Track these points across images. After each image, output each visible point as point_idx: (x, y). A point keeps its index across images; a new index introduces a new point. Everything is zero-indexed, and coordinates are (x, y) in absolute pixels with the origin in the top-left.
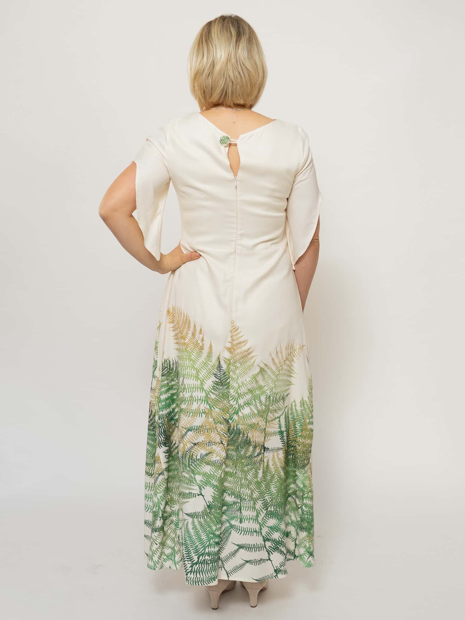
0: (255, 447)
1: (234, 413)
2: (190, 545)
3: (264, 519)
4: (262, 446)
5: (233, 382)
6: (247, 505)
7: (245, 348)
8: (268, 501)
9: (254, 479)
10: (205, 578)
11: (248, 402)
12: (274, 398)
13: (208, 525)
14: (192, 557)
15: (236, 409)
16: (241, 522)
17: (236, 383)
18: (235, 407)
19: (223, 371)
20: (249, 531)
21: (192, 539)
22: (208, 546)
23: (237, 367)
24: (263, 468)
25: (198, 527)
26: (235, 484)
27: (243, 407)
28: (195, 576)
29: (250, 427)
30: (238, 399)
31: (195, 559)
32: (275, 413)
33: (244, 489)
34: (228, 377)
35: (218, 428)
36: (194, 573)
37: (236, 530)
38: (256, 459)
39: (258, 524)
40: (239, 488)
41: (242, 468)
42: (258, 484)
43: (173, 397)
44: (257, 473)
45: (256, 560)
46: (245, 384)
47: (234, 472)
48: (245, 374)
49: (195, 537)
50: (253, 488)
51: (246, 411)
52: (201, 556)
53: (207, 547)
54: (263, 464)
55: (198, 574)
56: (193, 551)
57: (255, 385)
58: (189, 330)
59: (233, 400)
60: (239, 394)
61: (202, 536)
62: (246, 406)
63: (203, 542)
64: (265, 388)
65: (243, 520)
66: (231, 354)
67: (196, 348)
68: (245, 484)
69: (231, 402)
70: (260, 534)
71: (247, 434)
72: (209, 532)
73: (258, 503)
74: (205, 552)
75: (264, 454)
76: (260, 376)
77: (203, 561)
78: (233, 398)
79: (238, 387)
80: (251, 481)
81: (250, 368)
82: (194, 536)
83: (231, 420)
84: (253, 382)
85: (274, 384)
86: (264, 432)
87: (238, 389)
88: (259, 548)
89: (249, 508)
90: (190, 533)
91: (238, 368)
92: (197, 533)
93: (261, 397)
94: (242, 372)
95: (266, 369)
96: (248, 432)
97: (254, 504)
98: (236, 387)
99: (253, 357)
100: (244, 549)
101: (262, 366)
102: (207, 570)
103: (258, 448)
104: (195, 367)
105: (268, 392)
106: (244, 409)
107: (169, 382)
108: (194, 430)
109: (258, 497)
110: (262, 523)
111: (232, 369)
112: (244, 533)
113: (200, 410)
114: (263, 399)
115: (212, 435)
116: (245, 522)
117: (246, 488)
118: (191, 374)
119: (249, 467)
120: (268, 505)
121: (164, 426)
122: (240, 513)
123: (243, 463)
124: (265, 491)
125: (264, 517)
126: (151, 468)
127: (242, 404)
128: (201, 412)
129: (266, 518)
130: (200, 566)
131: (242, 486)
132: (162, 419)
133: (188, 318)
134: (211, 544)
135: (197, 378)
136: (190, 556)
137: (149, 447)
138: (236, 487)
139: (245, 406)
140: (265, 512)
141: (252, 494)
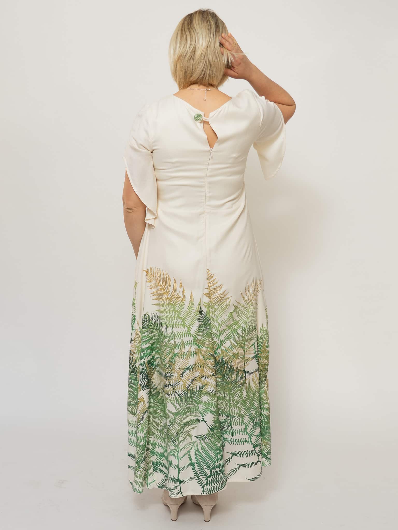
0: (238, 373)
1: (218, 348)
2: (202, 462)
3: (252, 430)
4: (243, 371)
5: (214, 322)
6: (236, 421)
7: (221, 292)
8: (253, 415)
9: (240, 399)
10: (219, 486)
11: (227, 337)
12: (249, 329)
13: (214, 443)
14: (206, 471)
15: (219, 345)
16: (232, 435)
17: (217, 322)
18: (218, 343)
19: (205, 314)
20: (240, 441)
21: (202, 457)
22: (217, 460)
23: (215, 309)
24: (246, 389)
25: (206, 447)
26: (225, 406)
27: (224, 342)
28: (211, 486)
29: (232, 357)
30: (219, 336)
31: (208, 472)
32: (250, 342)
33: (233, 408)
34: (209, 318)
35: (208, 364)
36: (209, 485)
37: (229, 442)
38: (239, 382)
39: (247, 434)
40: (228, 408)
41: (229, 392)
42: (244, 402)
43: (153, 346)
44: (242, 393)
45: (248, 463)
46: (224, 322)
47: (223, 396)
48: (223, 313)
49: (205, 455)
50: (240, 406)
51: (228, 344)
52: (213, 470)
53: (216, 462)
54: (246, 385)
55: (213, 484)
56: (205, 467)
57: (232, 322)
58: (170, 286)
59: (216, 337)
60: (220, 332)
61: (210, 454)
62: (227, 340)
63: (212, 458)
64: (240, 323)
65: (234, 433)
66: (209, 298)
67: (178, 301)
68: (233, 404)
69: (215, 339)
70: (250, 442)
71: (231, 363)
72: (215, 449)
73: (245, 418)
74: (216, 466)
75: (245, 377)
76: (235, 313)
77: (215, 473)
78: (215, 336)
79: (219, 326)
80: (238, 401)
81: (226, 308)
82: (203, 455)
83: (216, 354)
84: (230, 319)
85: (247, 318)
86: (243, 359)
87: (219, 327)
88: (250, 454)
89: (239, 423)
90: (200, 452)
91: (217, 310)
92: (205, 451)
93: (238, 330)
94: (220, 312)
95: (239, 306)
96: (231, 362)
97: (243, 419)
98: (217, 326)
99: (228, 298)
100: (237, 455)
101: (236, 304)
102: (219, 479)
103: (240, 373)
104: (181, 316)
105: (243, 325)
106: (225, 343)
107: (150, 334)
108: (190, 369)
109: (245, 413)
110: (251, 433)
111: (212, 311)
112: (236, 443)
113: (191, 352)
114: (240, 332)
115: (204, 370)
116: (236, 435)
117: (234, 408)
118: (179, 323)
119: (235, 390)
120: (254, 418)
121: (146, 372)
122: (231, 428)
123: (230, 388)
124: (250, 407)
125: (252, 428)
126: (134, 408)
127: (224, 339)
128: (193, 353)
129: (254, 429)
130: (213, 477)
131: (230, 406)
132: (144, 366)
133: (168, 276)
134: (218, 458)
135: (184, 325)
136: (204, 471)
137: (132, 390)
138: (226, 408)
139: (225, 341)
140: (253, 425)
141: (240, 412)
